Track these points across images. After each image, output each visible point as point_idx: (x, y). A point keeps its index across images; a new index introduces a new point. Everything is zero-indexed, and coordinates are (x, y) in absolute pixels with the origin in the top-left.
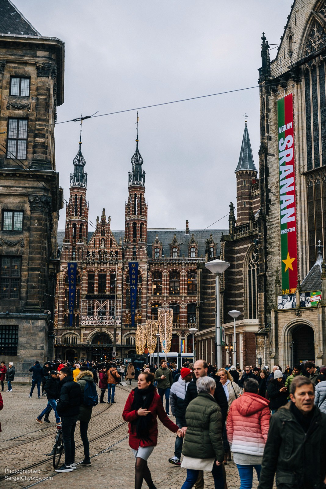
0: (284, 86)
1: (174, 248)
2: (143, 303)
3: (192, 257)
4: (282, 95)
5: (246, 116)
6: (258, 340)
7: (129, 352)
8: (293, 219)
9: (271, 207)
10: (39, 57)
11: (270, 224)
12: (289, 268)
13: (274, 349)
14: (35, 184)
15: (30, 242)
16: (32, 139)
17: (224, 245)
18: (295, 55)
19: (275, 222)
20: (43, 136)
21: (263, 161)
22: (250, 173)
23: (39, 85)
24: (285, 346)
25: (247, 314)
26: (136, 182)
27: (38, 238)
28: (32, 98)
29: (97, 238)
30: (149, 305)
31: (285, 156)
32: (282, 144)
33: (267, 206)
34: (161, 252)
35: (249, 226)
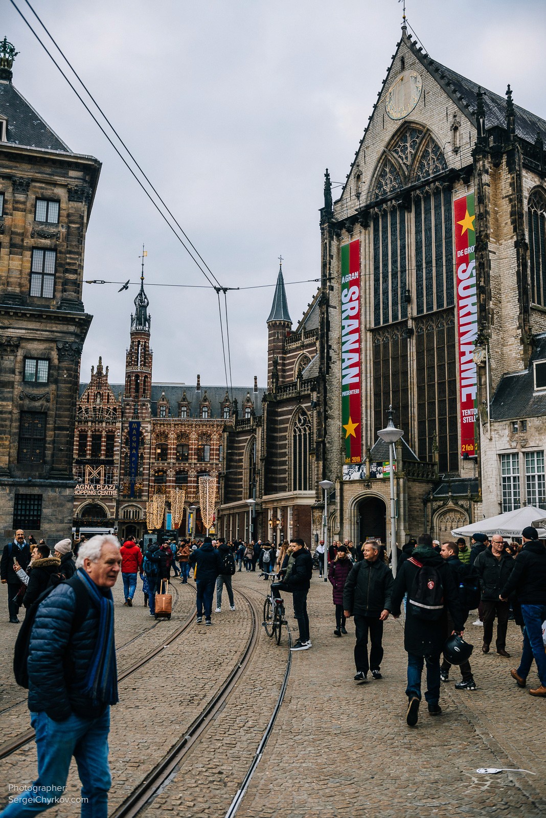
0: (350, 231)
1: (183, 406)
2: (145, 469)
3: (204, 417)
4: (347, 241)
5: (281, 259)
6: (315, 514)
7: (126, 527)
8: (356, 380)
9: (332, 365)
10: (71, 178)
11: (331, 385)
12: (351, 435)
13: (339, 524)
14: (64, 328)
15: (58, 396)
16: (62, 275)
17: (266, 406)
18: (363, 197)
19: (335, 382)
20: (75, 272)
21: (323, 314)
22: (284, 324)
23: (70, 211)
24: (351, 520)
25: (291, 484)
26: (140, 327)
27: (67, 392)
28: (62, 226)
29: (91, 392)
30: (152, 472)
31: (349, 309)
32: (346, 296)
33: (328, 364)
34: (167, 411)
35: (296, 385)
